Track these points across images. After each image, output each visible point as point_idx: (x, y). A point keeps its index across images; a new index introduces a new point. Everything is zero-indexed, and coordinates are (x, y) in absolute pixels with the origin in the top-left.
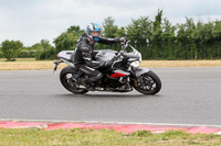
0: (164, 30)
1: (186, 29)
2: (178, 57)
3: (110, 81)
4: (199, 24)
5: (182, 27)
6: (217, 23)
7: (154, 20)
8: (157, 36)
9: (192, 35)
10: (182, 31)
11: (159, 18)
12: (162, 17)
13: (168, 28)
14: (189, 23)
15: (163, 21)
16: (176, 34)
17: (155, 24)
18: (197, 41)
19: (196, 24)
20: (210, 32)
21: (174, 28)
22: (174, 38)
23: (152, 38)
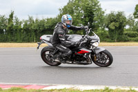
0: (15, 24)
1: (28, 23)
2: (24, 41)
3: (77, 56)
4: (37, 20)
5: (26, 22)
6: (48, 19)
7: (8, 17)
8: (10, 28)
9: (32, 27)
10: (26, 25)
11: (11, 16)
12: (14, 16)
13: (17, 22)
14: (31, 19)
15: (14, 18)
16: (22, 26)
17: (9, 20)
18: (36, 31)
19: (35, 20)
20: (43, 26)
21: (21, 23)
22: (21, 29)
23: (7, 29)
